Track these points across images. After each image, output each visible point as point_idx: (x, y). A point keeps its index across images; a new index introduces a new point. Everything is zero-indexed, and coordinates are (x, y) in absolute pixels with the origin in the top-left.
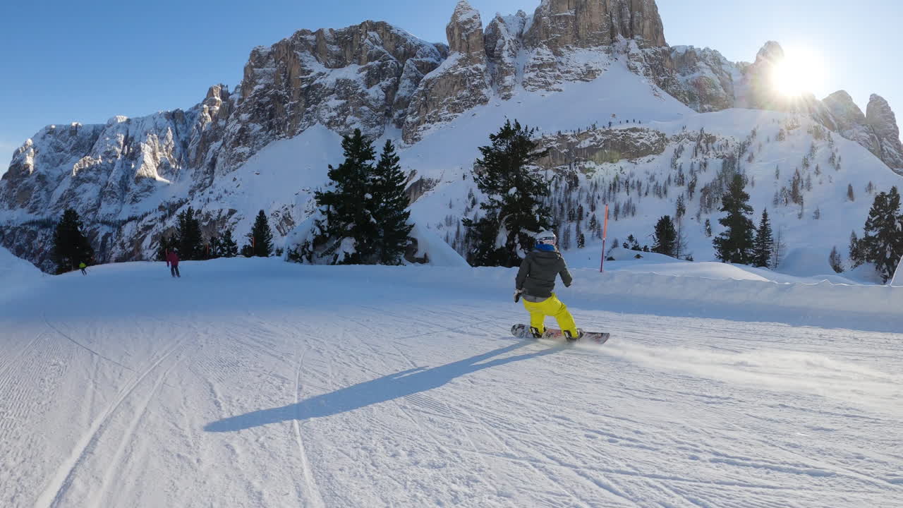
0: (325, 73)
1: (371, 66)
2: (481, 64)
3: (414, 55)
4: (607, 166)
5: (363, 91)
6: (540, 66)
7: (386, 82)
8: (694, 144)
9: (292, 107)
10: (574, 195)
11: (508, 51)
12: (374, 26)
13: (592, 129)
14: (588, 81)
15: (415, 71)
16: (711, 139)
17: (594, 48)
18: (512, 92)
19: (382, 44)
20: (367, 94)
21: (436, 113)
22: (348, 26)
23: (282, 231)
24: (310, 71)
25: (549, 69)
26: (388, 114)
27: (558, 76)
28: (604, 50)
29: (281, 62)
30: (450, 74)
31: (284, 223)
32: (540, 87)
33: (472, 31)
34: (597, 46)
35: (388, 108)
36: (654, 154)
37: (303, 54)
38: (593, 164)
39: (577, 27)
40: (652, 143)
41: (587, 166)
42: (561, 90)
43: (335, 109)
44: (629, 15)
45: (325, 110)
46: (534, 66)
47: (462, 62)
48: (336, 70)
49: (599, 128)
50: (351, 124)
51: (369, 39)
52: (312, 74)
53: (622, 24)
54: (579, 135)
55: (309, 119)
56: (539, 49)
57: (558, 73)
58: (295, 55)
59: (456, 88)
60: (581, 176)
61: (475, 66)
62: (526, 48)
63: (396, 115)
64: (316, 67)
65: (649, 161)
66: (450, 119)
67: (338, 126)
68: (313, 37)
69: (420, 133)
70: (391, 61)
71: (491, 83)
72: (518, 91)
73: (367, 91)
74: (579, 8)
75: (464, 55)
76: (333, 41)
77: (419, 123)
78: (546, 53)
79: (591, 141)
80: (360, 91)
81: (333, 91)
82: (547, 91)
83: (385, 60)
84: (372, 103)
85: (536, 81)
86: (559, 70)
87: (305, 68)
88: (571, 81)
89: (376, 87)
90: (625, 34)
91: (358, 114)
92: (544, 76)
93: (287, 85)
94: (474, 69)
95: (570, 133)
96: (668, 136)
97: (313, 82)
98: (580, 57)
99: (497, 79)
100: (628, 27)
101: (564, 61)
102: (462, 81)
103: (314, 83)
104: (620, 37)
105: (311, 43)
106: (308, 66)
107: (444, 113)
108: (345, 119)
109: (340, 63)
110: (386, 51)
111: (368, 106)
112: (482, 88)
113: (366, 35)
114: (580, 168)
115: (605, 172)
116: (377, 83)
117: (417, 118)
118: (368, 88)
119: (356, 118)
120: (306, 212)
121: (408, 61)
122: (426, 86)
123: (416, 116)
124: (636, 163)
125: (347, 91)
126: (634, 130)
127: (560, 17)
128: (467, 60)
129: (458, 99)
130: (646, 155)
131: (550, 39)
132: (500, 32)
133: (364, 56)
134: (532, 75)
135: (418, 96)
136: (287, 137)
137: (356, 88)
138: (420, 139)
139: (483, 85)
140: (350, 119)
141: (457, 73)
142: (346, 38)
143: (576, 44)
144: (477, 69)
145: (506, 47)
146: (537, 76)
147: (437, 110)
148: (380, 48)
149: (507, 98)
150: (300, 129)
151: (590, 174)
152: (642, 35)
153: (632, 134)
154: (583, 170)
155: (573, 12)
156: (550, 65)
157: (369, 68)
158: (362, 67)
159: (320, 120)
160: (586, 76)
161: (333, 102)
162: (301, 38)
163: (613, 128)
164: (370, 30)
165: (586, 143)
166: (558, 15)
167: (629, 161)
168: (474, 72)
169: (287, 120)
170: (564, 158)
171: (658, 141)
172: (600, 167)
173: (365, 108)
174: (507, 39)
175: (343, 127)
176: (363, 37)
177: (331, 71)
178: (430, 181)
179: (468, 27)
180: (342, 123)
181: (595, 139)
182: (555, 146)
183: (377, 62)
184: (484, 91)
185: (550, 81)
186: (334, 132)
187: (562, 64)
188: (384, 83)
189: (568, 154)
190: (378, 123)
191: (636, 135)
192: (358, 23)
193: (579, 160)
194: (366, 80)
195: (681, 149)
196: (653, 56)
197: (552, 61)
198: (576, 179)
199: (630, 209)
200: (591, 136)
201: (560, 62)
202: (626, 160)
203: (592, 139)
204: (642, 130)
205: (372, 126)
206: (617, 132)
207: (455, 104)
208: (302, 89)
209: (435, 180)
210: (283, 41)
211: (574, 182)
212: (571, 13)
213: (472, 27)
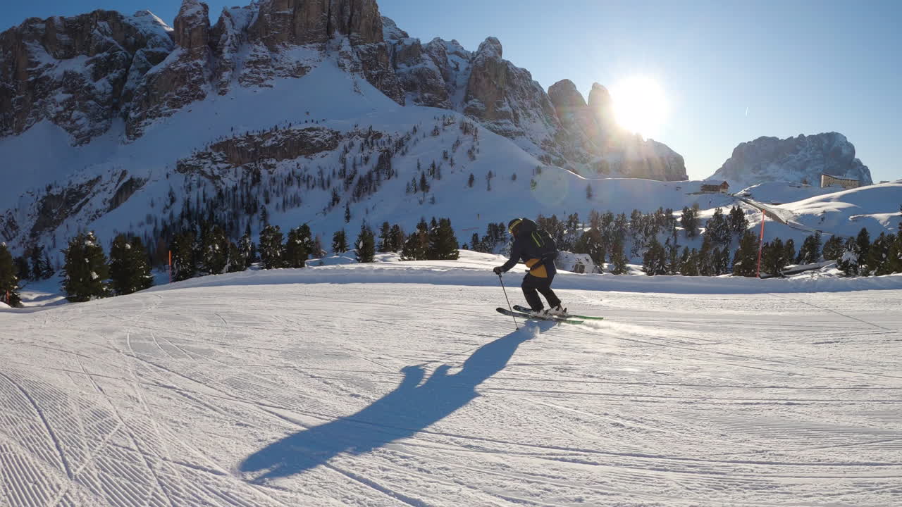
0: (53, 65)
1: (99, 57)
2: (202, 59)
3: (145, 45)
4: (286, 162)
5: (89, 84)
6: (255, 63)
7: (113, 75)
8: (362, 140)
9: (20, 102)
10: (255, 190)
11: (229, 46)
12: (105, 16)
13: (274, 130)
14: (298, 77)
15: (145, 63)
16: (378, 135)
17: (308, 45)
18: (228, 88)
19: (112, 35)
20: (94, 88)
21: (157, 108)
22: (79, 14)
23: (8, 236)
24: (38, 63)
25: (263, 66)
26: (116, 107)
27: (271, 72)
28: (317, 47)
29: (10, 52)
30: (171, 70)
31: (8, 227)
32: (254, 83)
33: (195, 26)
34: (311, 43)
35: (115, 101)
36: (328, 150)
37: (31, 44)
38: (274, 161)
39: (294, 25)
40: (326, 141)
41: (269, 163)
42: (271, 87)
43: (61, 104)
44: (349, 13)
45: (52, 105)
46: (249, 62)
47: (183, 58)
48: (64, 62)
49: (280, 128)
50: (77, 119)
51: (99, 30)
52: (40, 66)
53: (341, 21)
54: (264, 136)
55: (36, 114)
56: (256, 46)
57: (271, 69)
58: (24, 46)
59: (176, 84)
60: (264, 172)
61: (195, 62)
62: (249, 43)
63: (123, 108)
64: (44, 58)
65: (323, 157)
66: (169, 115)
67: (65, 121)
68: (43, 26)
69: (142, 128)
70: (120, 53)
71: (211, 79)
72: (233, 88)
73: (94, 84)
74: (298, 7)
75: (185, 51)
76: (62, 30)
77: (140, 119)
78: (262, 50)
79: (273, 141)
80: (86, 85)
81: (61, 84)
82: (260, 86)
83: (113, 52)
84: (99, 97)
85: (249, 77)
86: (273, 67)
87: (33, 60)
88: (283, 77)
89: (103, 80)
90: (343, 31)
91: (84, 109)
92: (259, 72)
93: (14, 77)
94: (194, 64)
95: (256, 134)
96: (342, 134)
97: (40, 74)
98: (294, 54)
99: (215, 74)
100: (346, 24)
101: (278, 57)
102: (182, 76)
103: (42, 75)
104: (337, 33)
105: (40, 32)
106: (36, 57)
107: (165, 108)
108: (71, 114)
109: (69, 54)
110: (115, 42)
111: (95, 101)
112: (200, 84)
113: (96, 25)
114: (263, 165)
115: (284, 167)
116: (105, 75)
117: (139, 114)
118: (95, 81)
119: (82, 113)
120: (29, 215)
121: (138, 52)
122: (149, 82)
123: (138, 111)
124: (311, 159)
125: (74, 85)
126: (311, 130)
127: (279, 15)
128: (188, 55)
129: (177, 94)
130: (321, 151)
131: (269, 35)
132: (224, 27)
133: (92, 48)
134: (247, 71)
135: (141, 91)
136: (15, 134)
137: (83, 81)
138: (141, 134)
139: (202, 81)
140: (76, 113)
141: (177, 69)
142: (77, 27)
143: (292, 42)
144: (196, 65)
145: (229, 41)
146: (251, 72)
147: (157, 105)
148: (109, 39)
149: (223, 93)
150: (27, 125)
151: (271, 170)
152: (358, 32)
153: (308, 133)
154: (267, 167)
155: (291, 10)
156: (265, 62)
157: (96, 60)
158: (90, 58)
159: (47, 115)
160: (297, 73)
161: (61, 96)
162: (31, 27)
163: (292, 128)
164: (100, 20)
165: (269, 143)
166: (278, 12)
167: (305, 157)
168: (194, 67)
169: (14, 116)
170: (251, 156)
171: (331, 139)
172: (281, 163)
173: (91, 102)
174: (229, 34)
175: (69, 123)
176: (93, 27)
177: (60, 62)
178: (139, 180)
179: (191, 22)
180: (69, 118)
181: (276, 138)
182: (244, 145)
183: (105, 54)
184: (202, 87)
185: (263, 77)
186: (61, 127)
187: (277, 61)
188: (112, 76)
189: (254, 152)
190: (105, 118)
191: (312, 134)
192: (90, 12)
193: (263, 158)
194: (93, 73)
195: (352, 145)
196: (366, 52)
197: (266, 58)
198: (259, 175)
199: (297, 201)
200: (274, 136)
201: (275, 59)
202: (303, 156)
203: (274, 138)
204: (318, 129)
205: (99, 121)
206: (295, 131)
207: (174, 99)
208: (30, 82)
209: (143, 179)
210: (12, 29)
211: (257, 179)
212: (289, 11)
213: (194, 23)
